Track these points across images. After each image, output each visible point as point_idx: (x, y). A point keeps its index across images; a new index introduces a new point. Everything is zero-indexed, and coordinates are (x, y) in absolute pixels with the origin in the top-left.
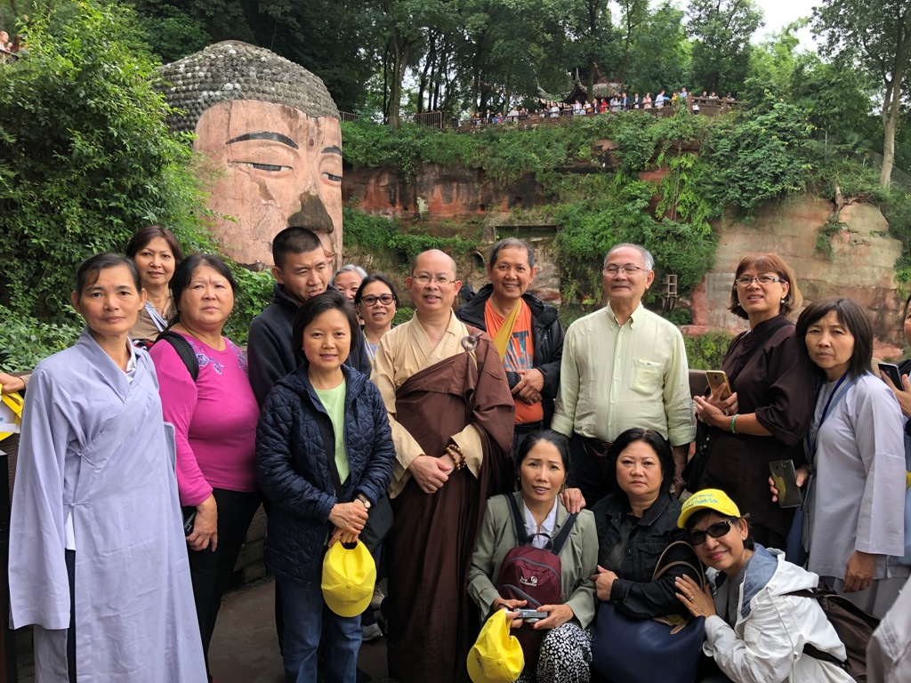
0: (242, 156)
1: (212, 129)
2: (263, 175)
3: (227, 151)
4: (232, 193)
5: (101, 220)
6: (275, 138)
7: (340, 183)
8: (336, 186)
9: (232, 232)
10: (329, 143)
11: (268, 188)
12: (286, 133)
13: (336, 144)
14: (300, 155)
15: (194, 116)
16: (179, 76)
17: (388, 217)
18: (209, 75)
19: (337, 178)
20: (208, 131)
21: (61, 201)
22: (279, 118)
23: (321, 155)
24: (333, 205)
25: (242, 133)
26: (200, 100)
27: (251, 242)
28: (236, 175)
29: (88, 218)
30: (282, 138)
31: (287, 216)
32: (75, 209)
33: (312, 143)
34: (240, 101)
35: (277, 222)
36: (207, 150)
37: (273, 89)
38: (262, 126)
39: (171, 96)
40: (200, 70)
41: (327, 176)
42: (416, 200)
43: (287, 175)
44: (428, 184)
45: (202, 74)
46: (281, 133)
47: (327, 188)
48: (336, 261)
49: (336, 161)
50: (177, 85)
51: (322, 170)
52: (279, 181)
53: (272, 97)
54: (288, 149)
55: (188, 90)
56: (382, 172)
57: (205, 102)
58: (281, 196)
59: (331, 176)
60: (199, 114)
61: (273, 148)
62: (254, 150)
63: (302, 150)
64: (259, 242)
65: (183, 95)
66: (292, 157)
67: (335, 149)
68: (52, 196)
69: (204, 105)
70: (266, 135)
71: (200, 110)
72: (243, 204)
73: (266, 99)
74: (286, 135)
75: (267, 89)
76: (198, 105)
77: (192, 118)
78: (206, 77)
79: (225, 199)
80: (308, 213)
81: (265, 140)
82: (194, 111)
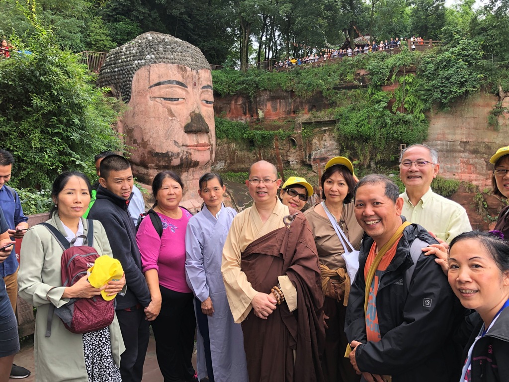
0: (157, 94)
1: (141, 81)
2: (168, 103)
3: (149, 92)
4: (153, 115)
5: (51, 139)
6: (175, 83)
7: (212, 105)
8: (211, 107)
9: (154, 136)
10: (205, 84)
11: (172, 111)
12: (181, 80)
13: (209, 84)
14: (189, 92)
15: (131, 74)
16: (123, 53)
17: (243, 121)
18: (138, 51)
19: (210, 103)
20: (138, 82)
21: (30, 131)
22: (176, 72)
23: (200, 91)
24: (209, 117)
25: (157, 81)
26: (134, 66)
27: (164, 141)
28: (154, 105)
29: (44, 139)
30: (179, 83)
31: (184, 125)
32: (37, 134)
33: (195, 85)
34: (154, 65)
35: (178, 128)
36: (139, 92)
37: (172, 56)
38: (167, 77)
39: (119, 65)
40: (134, 49)
41: (205, 102)
42: (257, 111)
43: (182, 103)
44: (263, 101)
45: (134, 51)
46: (177, 80)
47: (205, 108)
48: (212, 148)
49: (210, 93)
50: (122, 59)
51: (202, 98)
52: (178, 106)
53: (172, 61)
54: (182, 89)
55: (127, 61)
56: (238, 97)
57: (137, 66)
58: (179, 115)
59: (207, 102)
60: (134, 73)
61: (174, 88)
62: (164, 90)
63: (190, 89)
64: (169, 141)
65: (125, 64)
66: (184, 93)
67: (208, 86)
68: (25, 128)
69: (136, 68)
70: (170, 82)
71: (134, 71)
72: (159, 120)
73: (168, 62)
74: (180, 81)
75: (169, 57)
76: (132, 69)
77: (130, 76)
78: (136, 53)
79: (150, 118)
80: (195, 123)
81: (169, 85)
82: (131, 72)
